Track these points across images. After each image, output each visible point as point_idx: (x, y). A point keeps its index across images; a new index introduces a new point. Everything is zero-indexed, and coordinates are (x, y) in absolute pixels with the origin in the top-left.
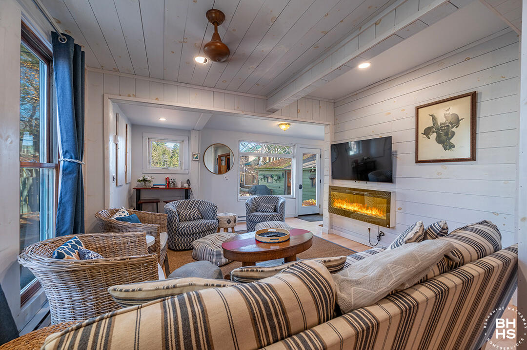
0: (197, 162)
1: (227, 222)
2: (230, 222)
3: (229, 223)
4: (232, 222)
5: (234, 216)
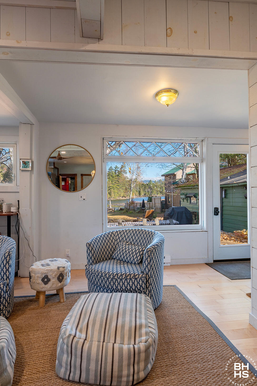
0: (29, 173)
1: (43, 280)
2: (49, 280)
3: (46, 283)
4: (52, 280)
5: (58, 268)
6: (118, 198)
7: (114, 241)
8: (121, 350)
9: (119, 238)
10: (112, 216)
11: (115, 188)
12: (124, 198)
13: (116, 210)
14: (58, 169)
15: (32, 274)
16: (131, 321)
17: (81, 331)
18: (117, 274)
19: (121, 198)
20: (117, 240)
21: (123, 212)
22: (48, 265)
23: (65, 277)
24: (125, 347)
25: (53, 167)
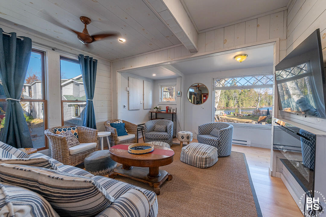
0: (180, 97)
4: (185, 138)
5: (187, 134)
6: (249, 107)
7: (211, 127)
8: (197, 156)
9: (214, 126)
10: (240, 119)
11: (247, 100)
12: (254, 107)
13: (245, 115)
14: (201, 91)
15: (178, 135)
16: (204, 151)
17: (187, 150)
18: (207, 139)
19: (251, 107)
20: (213, 127)
21: (250, 117)
22: (184, 133)
23: (190, 138)
24: (199, 156)
25: (198, 90)
